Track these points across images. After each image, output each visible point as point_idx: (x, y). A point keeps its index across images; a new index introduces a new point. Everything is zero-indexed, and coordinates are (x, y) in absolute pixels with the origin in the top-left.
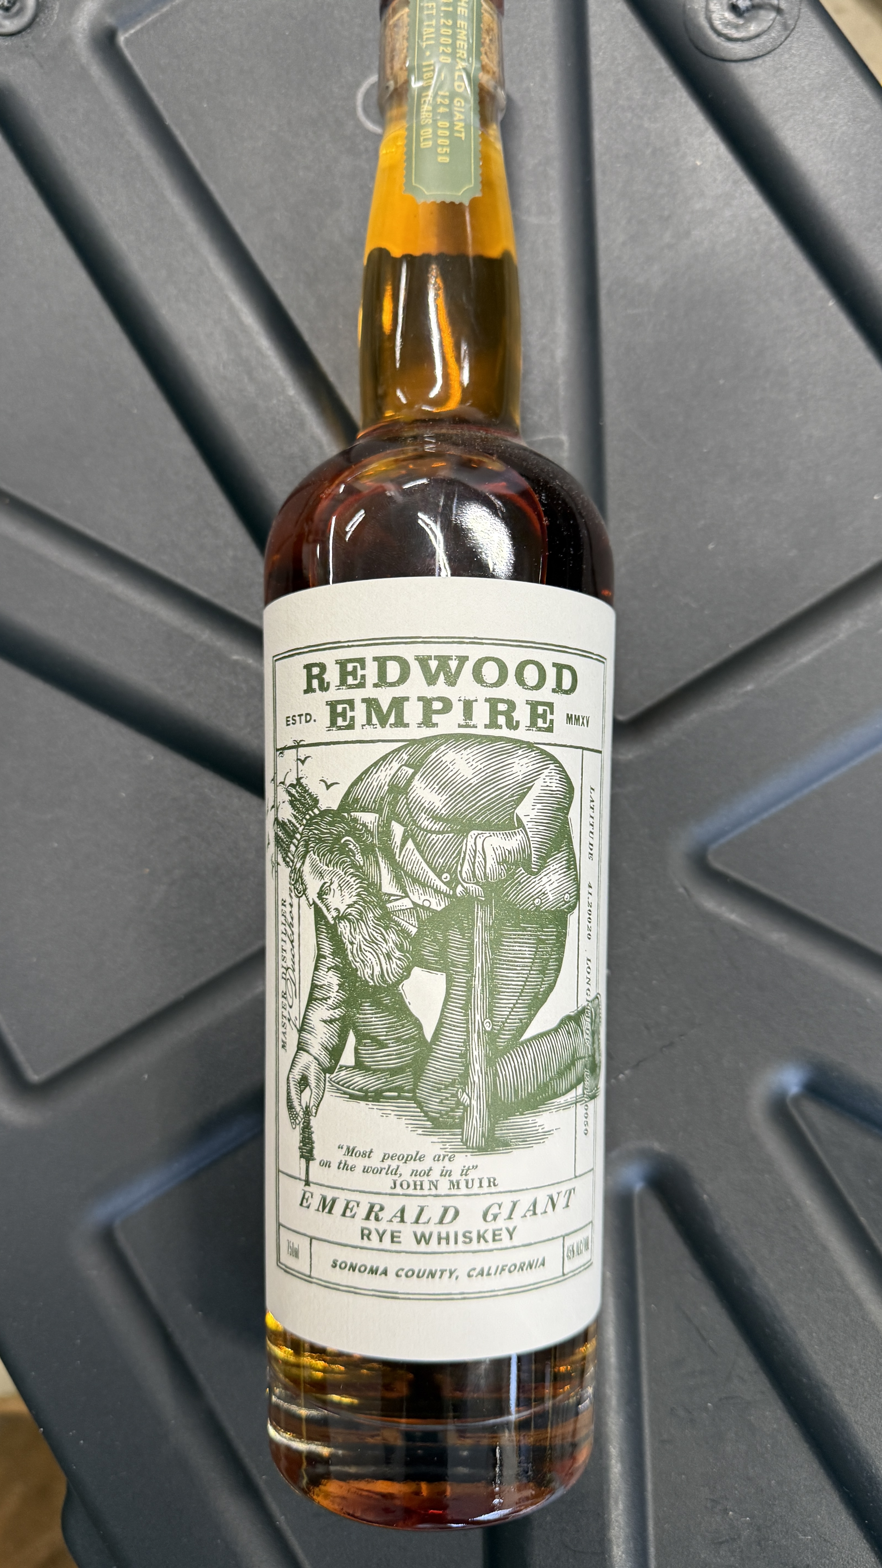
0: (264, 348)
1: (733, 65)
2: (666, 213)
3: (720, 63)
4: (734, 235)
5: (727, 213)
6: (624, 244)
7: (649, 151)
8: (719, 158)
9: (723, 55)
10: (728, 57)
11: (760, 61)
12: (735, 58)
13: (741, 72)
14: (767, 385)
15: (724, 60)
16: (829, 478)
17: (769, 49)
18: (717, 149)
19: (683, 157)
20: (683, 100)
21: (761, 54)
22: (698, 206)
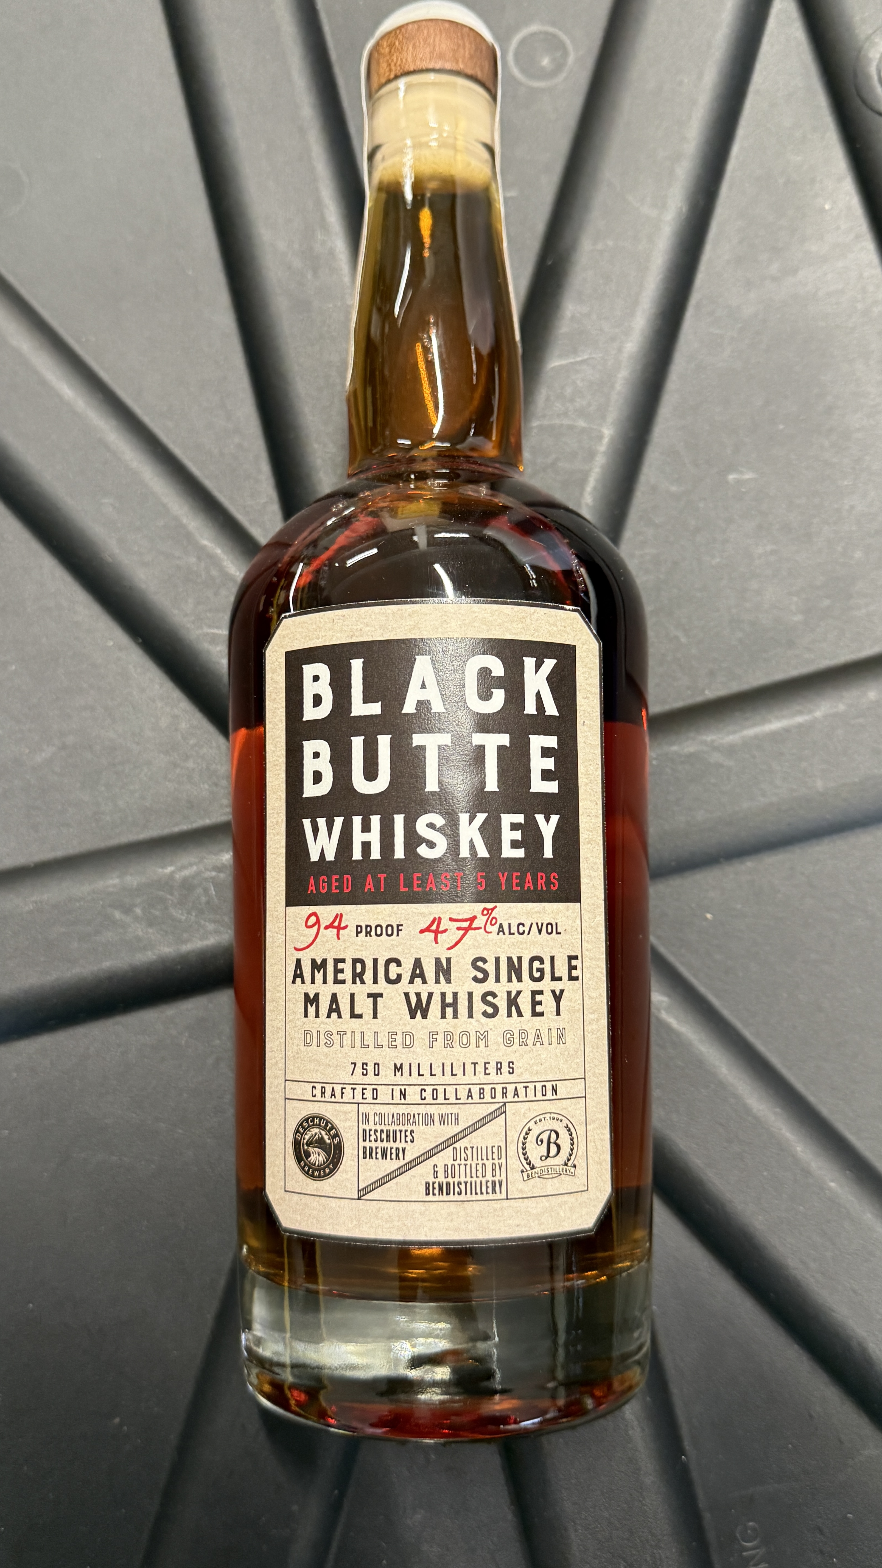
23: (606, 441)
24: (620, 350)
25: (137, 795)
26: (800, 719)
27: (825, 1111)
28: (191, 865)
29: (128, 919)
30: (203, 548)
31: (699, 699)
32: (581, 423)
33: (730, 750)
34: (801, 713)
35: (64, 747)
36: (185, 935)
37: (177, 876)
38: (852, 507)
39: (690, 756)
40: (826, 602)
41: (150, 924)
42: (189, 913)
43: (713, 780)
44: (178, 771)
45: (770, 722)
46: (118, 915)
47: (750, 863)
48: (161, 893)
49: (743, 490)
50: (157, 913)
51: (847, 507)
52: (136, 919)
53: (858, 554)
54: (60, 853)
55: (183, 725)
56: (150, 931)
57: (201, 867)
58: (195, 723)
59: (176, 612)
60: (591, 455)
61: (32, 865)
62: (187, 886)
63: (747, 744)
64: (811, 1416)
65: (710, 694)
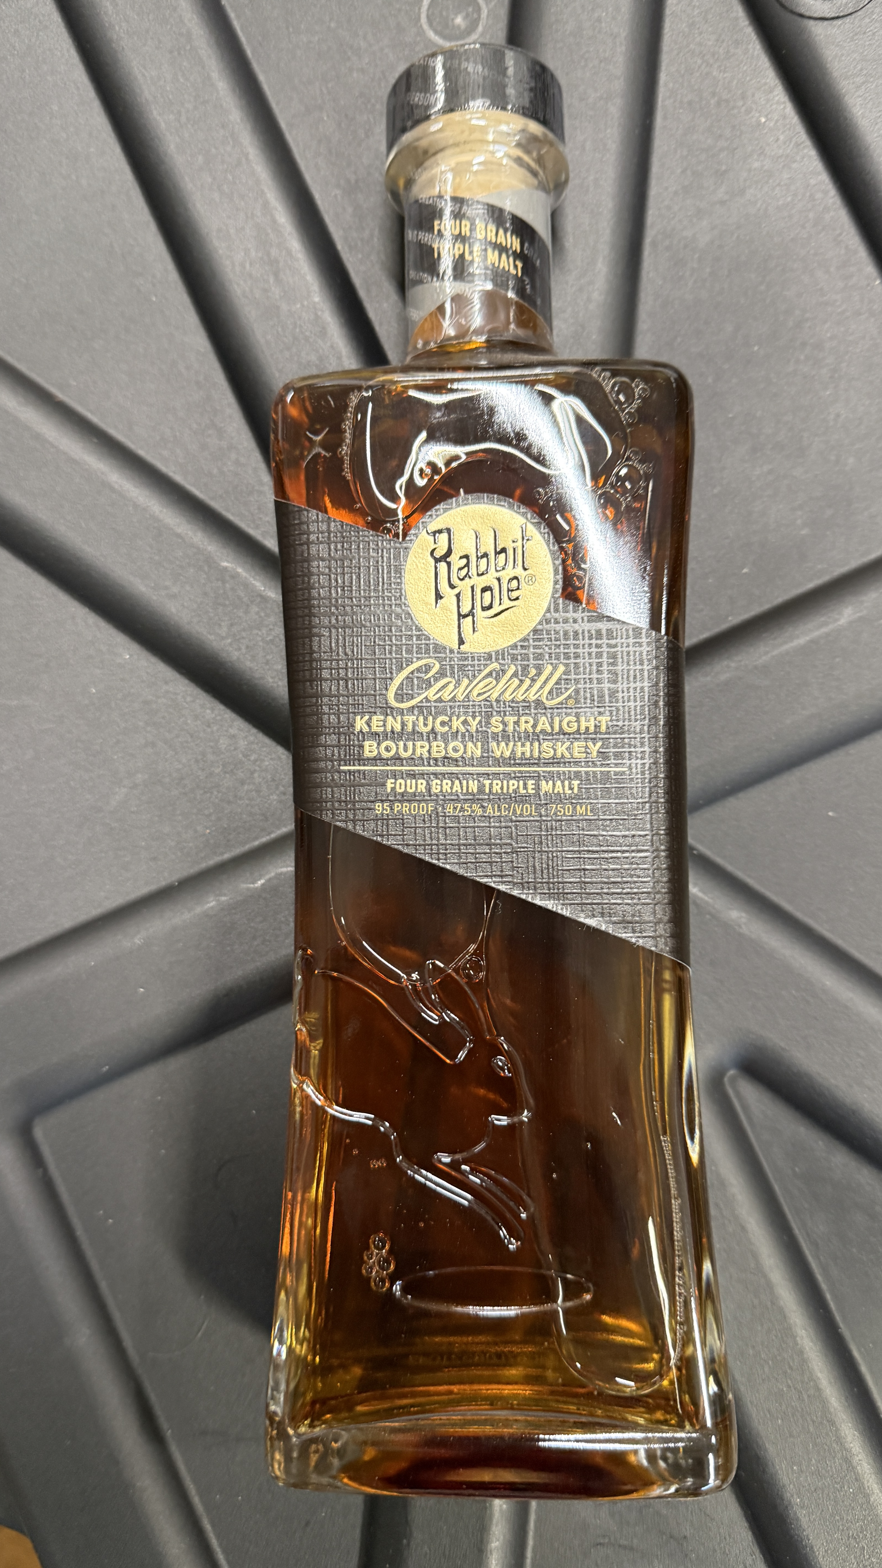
0: (294, 250)
1: (812, 22)
2: (724, 168)
3: (799, 19)
4: (789, 199)
5: (785, 176)
6: (676, 193)
7: (712, 102)
8: (784, 117)
9: (802, 11)
10: (807, 14)
11: (839, 22)
12: (815, 15)
13: (819, 32)
14: (802, 357)
15: (802, 16)
16: (851, 460)
17: (850, 11)
18: (785, 108)
19: (749, 111)
20: (756, 53)
21: (842, 14)
22: (756, 165)
25: (213, 818)
26: (824, 630)
35: (135, 786)
38: (838, 415)
40: (829, 512)
45: (798, 637)
51: (832, 417)
55: (242, 743)
58: (252, 738)
59: (212, 637)
65: (734, 620)
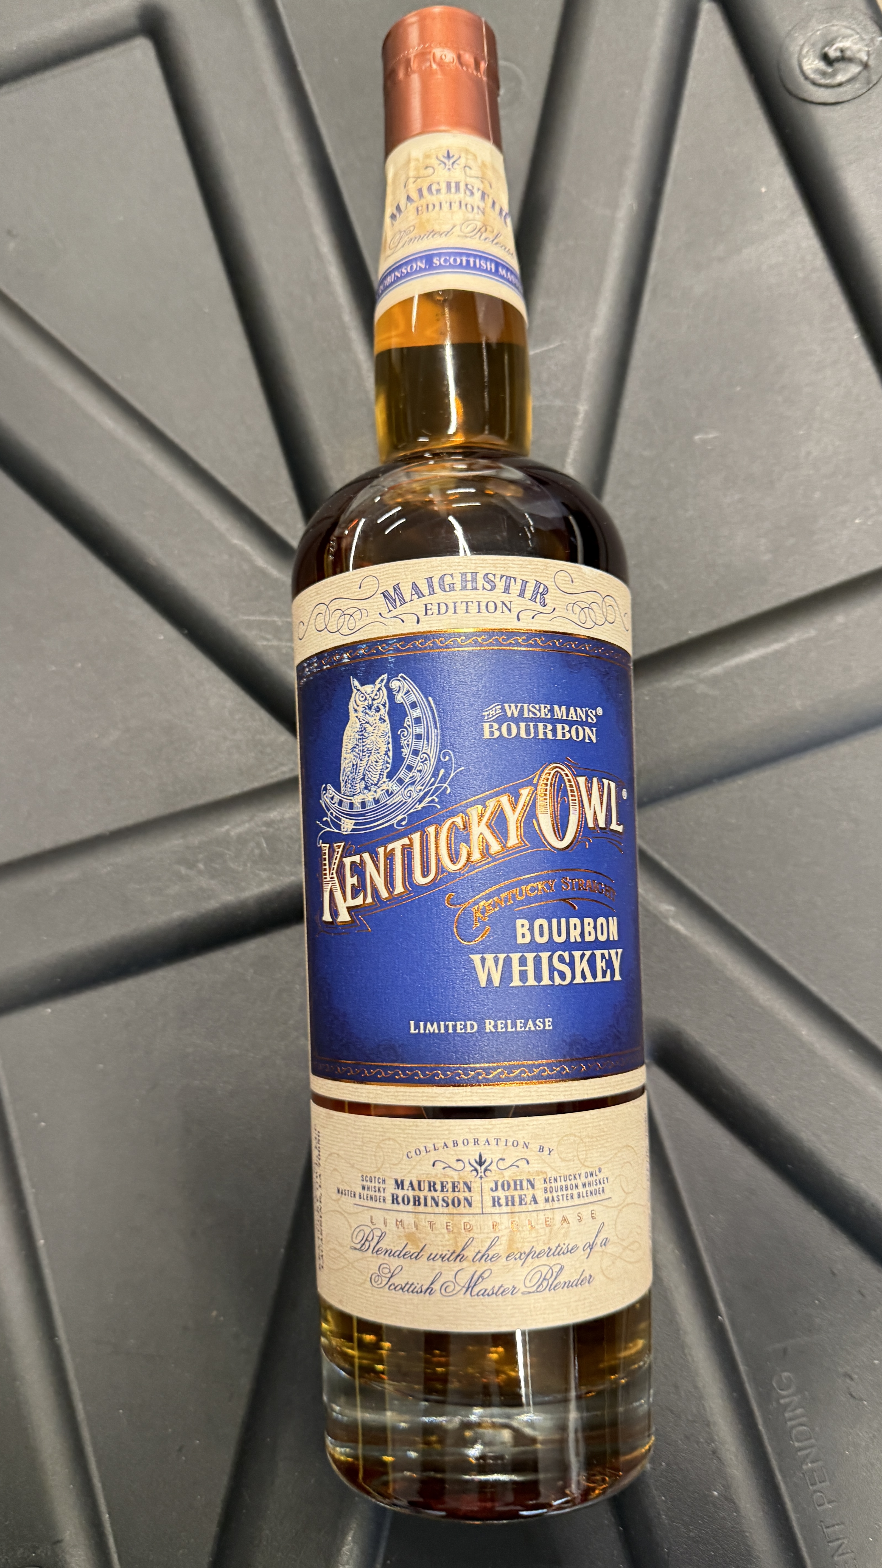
23: (581, 416)
24: (587, 335)
27: (826, 999)
28: (243, 822)
29: (192, 873)
30: (234, 546)
31: (684, 638)
32: (558, 403)
33: (715, 681)
34: (776, 641)
36: (243, 884)
37: (232, 833)
39: (679, 688)
41: (213, 877)
42: (245, 865)
43: (701, 709)
44: (228, 743)
46: (183, 870)
47: (740, 782)
48: (218, 849)
49: (709, 448)
50: (217, 866)
52: (200, 872)
53: (817, 495)
54: (130, 821)
56: (212, 882)
57: (253, 824)
60: (569, 430)
61: (108, 833)
62: (242, 840)
63: (728, 674)
64: (834, 1274)
